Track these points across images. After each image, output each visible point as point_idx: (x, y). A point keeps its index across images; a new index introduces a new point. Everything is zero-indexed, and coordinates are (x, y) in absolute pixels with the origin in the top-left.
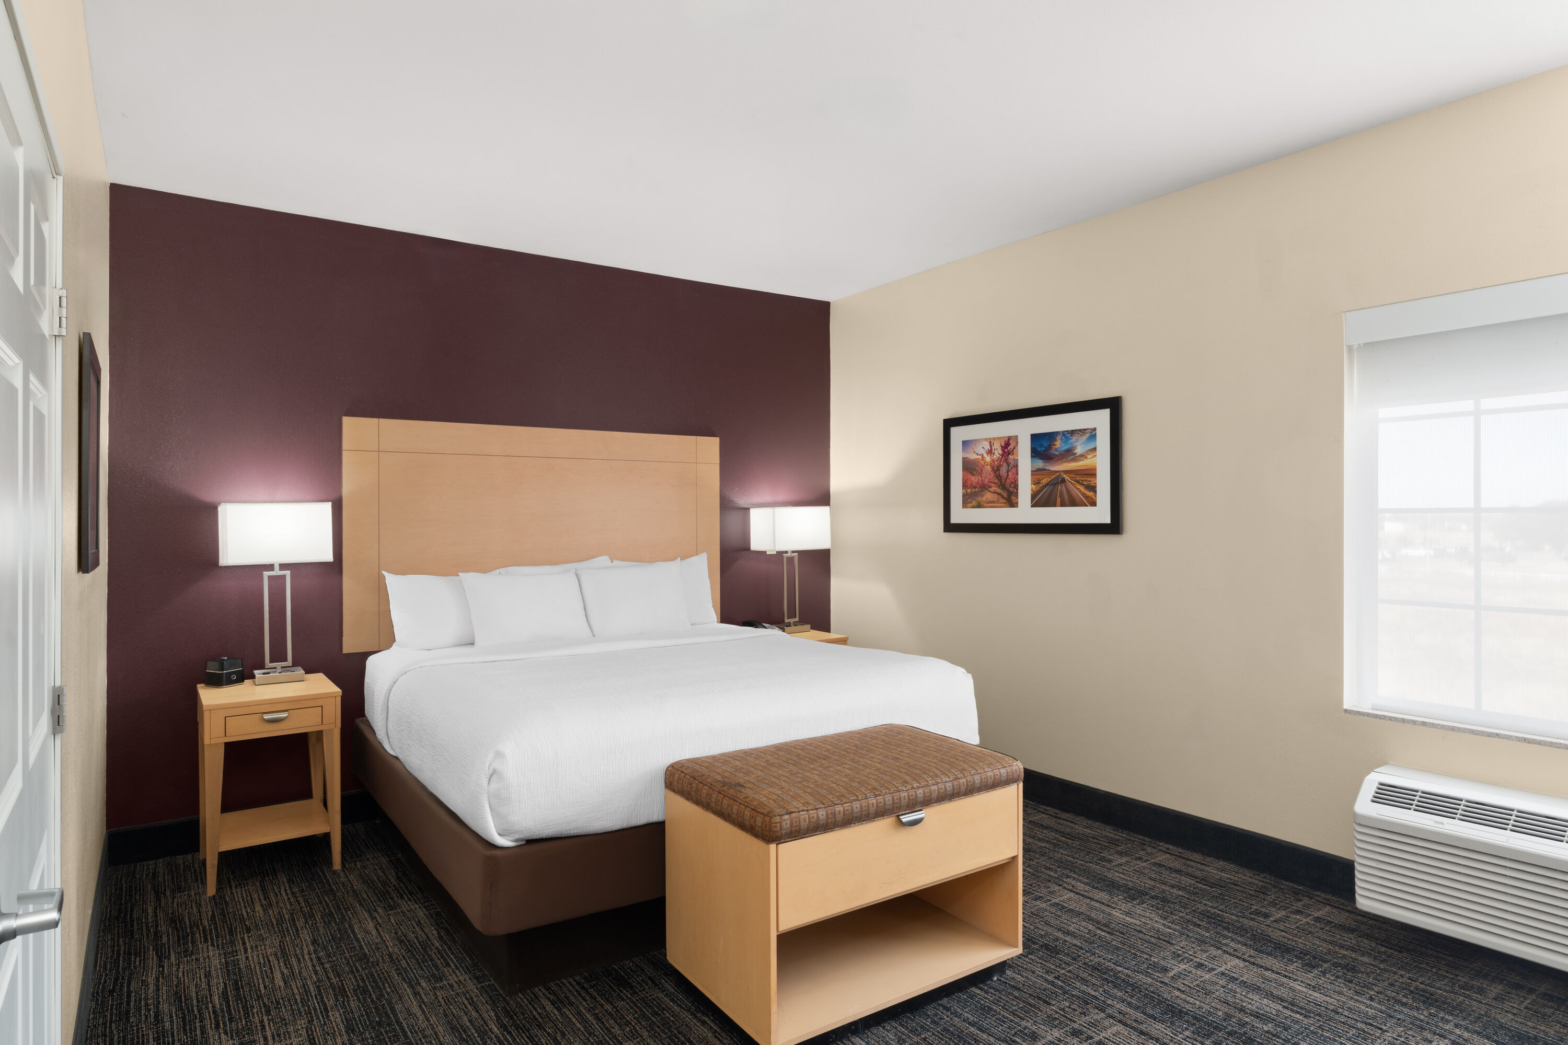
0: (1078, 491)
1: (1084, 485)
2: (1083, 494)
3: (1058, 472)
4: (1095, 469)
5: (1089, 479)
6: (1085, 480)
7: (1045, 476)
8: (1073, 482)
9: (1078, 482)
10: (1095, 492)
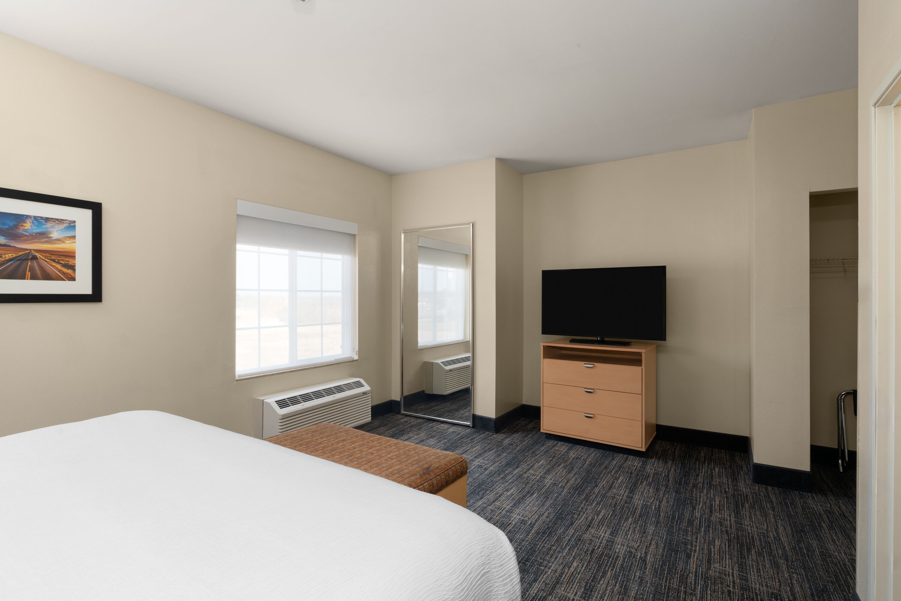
0: (53, 268)
1: (62, 263)
2: (60, 271)
3: (28, 250)
4: (75, 253)
5: (67, 259)
6: (63, 260)
7: (8, 252)
8: (47, 260)
9: (54, 261)
10: (74, 270)
